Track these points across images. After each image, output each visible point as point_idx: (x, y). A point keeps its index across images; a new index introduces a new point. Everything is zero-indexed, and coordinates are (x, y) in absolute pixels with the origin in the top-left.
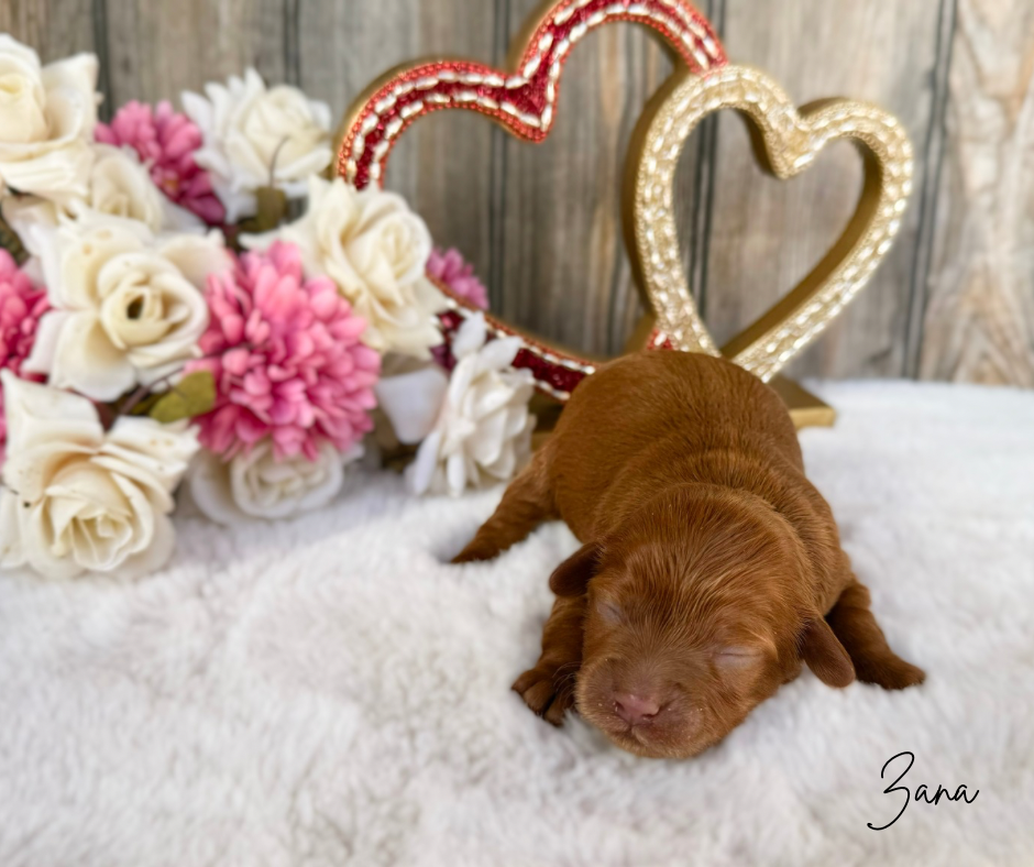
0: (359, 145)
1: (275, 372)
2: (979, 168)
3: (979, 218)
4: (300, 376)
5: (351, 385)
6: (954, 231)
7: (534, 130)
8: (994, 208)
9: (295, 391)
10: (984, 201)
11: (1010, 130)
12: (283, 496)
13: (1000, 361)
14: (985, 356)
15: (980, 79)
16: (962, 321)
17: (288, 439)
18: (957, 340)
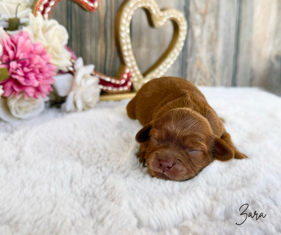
0: (42, 8)
1: (26, 69)
2: (197, 31)
3: (198, 45)
4: (33, 71)
5: (48, 75)
6: (192, 48)
7: (93, 8)
8: (201, 42)
9: (32, 76)
10: (198, 40)
11: (204, 22)
12: (26, 112)
13: (204, 80)
14: (201, 80)
15: (196, 9)
16: (195, 70)
17: (30, 91)
18: (194, 75)
